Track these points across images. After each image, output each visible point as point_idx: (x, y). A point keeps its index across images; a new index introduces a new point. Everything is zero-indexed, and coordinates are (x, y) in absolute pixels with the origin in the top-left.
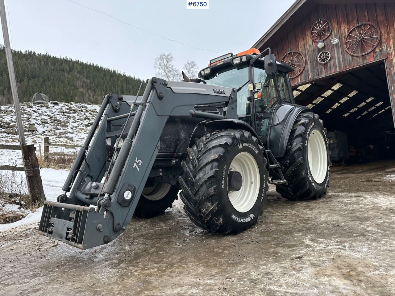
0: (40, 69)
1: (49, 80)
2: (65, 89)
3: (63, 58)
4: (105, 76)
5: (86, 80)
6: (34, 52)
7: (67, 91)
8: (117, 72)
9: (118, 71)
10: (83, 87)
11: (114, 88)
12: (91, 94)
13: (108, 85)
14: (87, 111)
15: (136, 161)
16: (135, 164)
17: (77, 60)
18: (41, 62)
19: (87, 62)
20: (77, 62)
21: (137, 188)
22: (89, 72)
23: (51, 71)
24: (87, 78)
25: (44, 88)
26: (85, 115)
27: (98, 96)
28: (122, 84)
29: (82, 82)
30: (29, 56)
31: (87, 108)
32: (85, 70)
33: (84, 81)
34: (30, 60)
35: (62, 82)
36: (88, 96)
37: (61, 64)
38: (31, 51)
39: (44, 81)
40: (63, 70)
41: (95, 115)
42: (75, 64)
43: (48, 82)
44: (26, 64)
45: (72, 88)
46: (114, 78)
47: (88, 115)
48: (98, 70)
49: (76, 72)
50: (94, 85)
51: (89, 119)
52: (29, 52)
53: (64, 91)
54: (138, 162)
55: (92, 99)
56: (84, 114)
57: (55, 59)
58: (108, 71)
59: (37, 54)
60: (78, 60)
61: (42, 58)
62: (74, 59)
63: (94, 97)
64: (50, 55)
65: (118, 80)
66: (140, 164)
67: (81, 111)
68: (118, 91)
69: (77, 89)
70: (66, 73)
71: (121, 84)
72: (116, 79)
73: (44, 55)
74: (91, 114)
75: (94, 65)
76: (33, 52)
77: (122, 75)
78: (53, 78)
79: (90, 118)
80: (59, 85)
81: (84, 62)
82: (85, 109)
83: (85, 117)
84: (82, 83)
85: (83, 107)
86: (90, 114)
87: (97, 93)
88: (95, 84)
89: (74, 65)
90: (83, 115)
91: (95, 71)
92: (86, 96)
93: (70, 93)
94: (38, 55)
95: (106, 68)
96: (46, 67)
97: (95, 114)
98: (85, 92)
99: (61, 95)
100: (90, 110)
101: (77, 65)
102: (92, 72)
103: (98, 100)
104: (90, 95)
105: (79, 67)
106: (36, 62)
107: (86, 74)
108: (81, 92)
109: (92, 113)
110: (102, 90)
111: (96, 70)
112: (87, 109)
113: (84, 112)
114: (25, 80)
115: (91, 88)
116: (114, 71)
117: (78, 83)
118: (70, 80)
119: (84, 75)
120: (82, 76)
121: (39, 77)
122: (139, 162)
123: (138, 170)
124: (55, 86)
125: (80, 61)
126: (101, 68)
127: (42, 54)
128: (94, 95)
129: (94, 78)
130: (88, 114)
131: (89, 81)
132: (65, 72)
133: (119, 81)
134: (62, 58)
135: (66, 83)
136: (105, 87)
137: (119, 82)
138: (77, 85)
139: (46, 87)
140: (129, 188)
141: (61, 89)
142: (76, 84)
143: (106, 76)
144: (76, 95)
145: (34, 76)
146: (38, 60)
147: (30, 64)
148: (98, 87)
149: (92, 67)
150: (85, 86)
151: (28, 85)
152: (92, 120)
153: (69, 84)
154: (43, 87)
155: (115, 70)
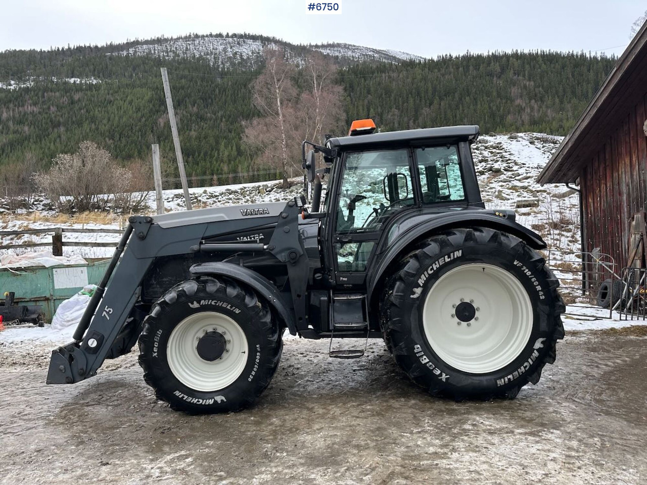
0: (456, 80)
1: (469, 95)
2: (491, 105)
3: (493, 54)
4: (563, 68)
5: (528, 83)
6: (450, 55)
7: (494, 108)
8: (588, 56)
9: (590, 53)
10: (521, 97)
11: (579, 87)
12: (536, 106)
13: (568, 84)
14: (486, 148)
15: (106, 309)
16: (104, 313)
17: (515, 51)
18: (459, 68)
19: (531, 51)
20: (516, 56)
21: (106, 337)
22: (534, 67)
23: (472, 80)
24: (529, 80)
25: (461, 108)
26: (481, 156)
27: (547, 107)
28: (597, 77)
29: (521, 87)
30: (443, 64)
31: (486, 142)
32: (527, 66)
33: (525, 86)
34: (444, 70)
35: (489, 94)
36: (529, 111)
37: (489, 64)
38: (446, 55)
39: (460, 99)
40: (490, 75)
41: (498, 153)
42: (511, 59)
43: (467, 98)
44: (438, 77)
45: (504, 101)
46: (582, 68)
47: (487, 155)
48: (551, 59)
49: (512, 71)
50: (541, 89)
51: (486, 161)
52: (443, 57)
53: (490, 107)
54: (108, 310)
55: (536, 114)
56: (481, 154)
57: (480, 57)
58: (571, 57)
59: (454, 57)
60: (517, 51)
61: (460, 63)
62: (509, 52)
63: (539, 111)
64: (472, 54)
65: (589, 70)
66: (110, 313)
67: (476, 149)
68: (587, 92)
69: (512, 101)
70: (495, 78)
71: (595, 77)
72: (584, 69)
73: (463, 57)
74: (492, 153)
75: (544, 52)
76: (448, 55)
77: (599, 59)
78: (474, 91)
79: (489, 159)
80: (483, 100)
81: (526, 51)
82: (483, 144)
83: (480, 159)
84: (520, 91)
85: (480, 143)
86: (490, 153)
87: (545, 103)
88: (543, 88)
89: (508, 61)
90: (478, 155)
91: (545, 64)
92: (526, 111)
93: (499, 111)
94: (456, 58)
95: (567, 52)
96: (465, 75)
97: (498, 151)
98: (524, 104)
99: (485, 117)
100: (492, 146)
101: (515, 60)
102: (540, 67)
103: (547, 116)
104: (532, 109)
105: (517, 63)
106: (452, 70)
107: (528, 72)
108: (519, 106)
109: (494, 150)
110: (556, 96)
111: (547, 60)
112: (487, 145)
113: (481, 150)
114: (435, 102)
115: (536, 95)
116: (582, 55)
117: (514, 91)
118: (500, 89)
119: (524, 76)
120: (521, 78)
121: (454, 93)
122: (110, 311)
123: (108, 318)
124: (476, 102)
125: (519, 52)
126: (557, 53)
127: (461, 55)
128: (540, 107)
129: (542, 77)
130: (486, 153)
131: (532, 83)
132: (493, 77)
133: (591, 71)
134: (491, 54)
135: (495, 94)
136: (561, 89)
137: (592, 74)
138: (512, 94)
139: (463, 107)
140: (95, 336)
141: (486, 106)
142: (510, 93)
143: (565, 68)
144: (509, 113)
145: (447, 94)
146: (454, 67)
147: (443, 75)
148: (549, 91)
149: (540, 58)
150: (525, 93)
151: (440, 108)
152: (491, 163)
153: (499, 95)
154: (459, 109)
155: (584, 52)
